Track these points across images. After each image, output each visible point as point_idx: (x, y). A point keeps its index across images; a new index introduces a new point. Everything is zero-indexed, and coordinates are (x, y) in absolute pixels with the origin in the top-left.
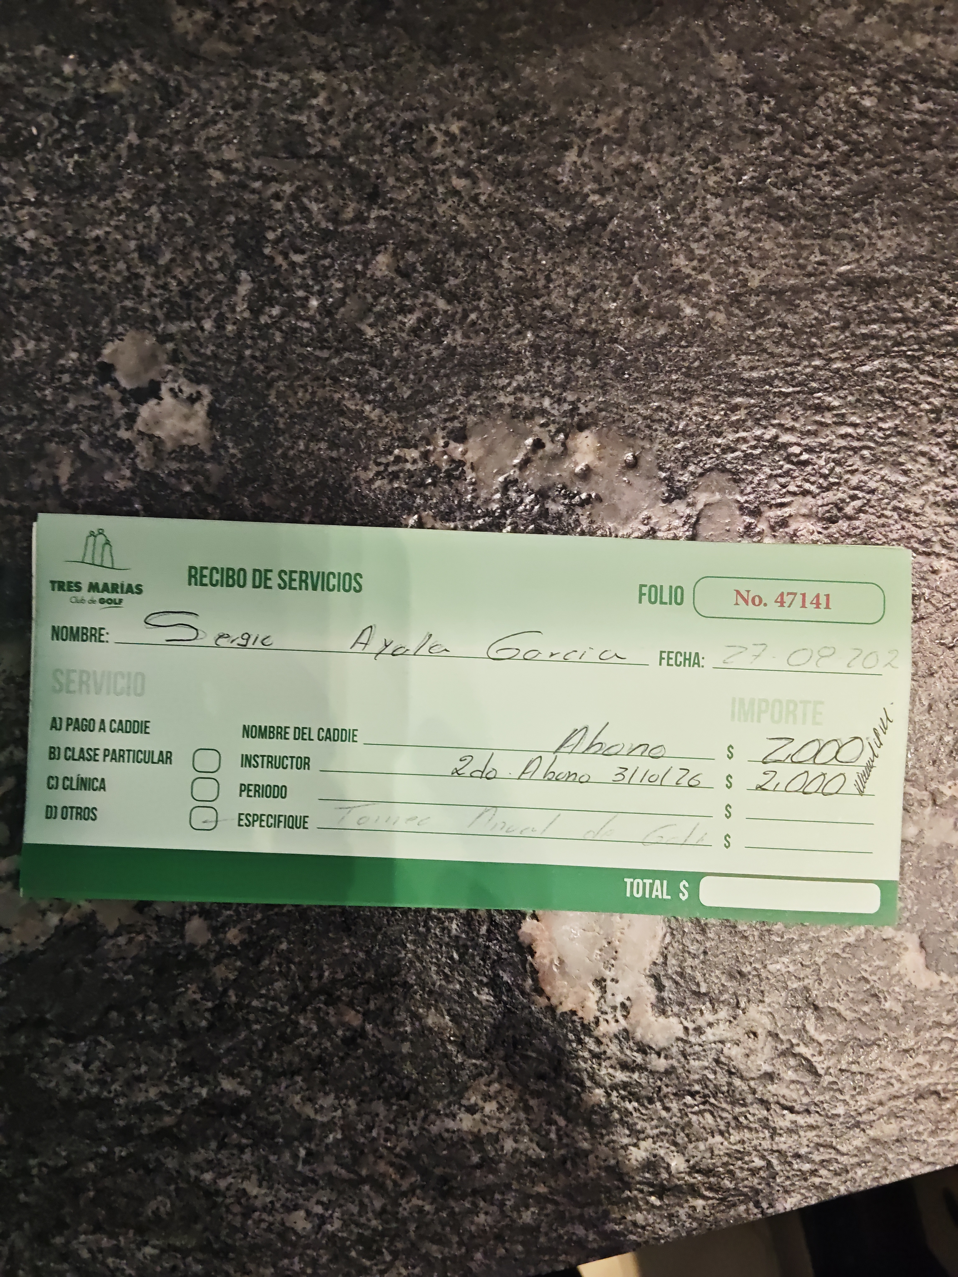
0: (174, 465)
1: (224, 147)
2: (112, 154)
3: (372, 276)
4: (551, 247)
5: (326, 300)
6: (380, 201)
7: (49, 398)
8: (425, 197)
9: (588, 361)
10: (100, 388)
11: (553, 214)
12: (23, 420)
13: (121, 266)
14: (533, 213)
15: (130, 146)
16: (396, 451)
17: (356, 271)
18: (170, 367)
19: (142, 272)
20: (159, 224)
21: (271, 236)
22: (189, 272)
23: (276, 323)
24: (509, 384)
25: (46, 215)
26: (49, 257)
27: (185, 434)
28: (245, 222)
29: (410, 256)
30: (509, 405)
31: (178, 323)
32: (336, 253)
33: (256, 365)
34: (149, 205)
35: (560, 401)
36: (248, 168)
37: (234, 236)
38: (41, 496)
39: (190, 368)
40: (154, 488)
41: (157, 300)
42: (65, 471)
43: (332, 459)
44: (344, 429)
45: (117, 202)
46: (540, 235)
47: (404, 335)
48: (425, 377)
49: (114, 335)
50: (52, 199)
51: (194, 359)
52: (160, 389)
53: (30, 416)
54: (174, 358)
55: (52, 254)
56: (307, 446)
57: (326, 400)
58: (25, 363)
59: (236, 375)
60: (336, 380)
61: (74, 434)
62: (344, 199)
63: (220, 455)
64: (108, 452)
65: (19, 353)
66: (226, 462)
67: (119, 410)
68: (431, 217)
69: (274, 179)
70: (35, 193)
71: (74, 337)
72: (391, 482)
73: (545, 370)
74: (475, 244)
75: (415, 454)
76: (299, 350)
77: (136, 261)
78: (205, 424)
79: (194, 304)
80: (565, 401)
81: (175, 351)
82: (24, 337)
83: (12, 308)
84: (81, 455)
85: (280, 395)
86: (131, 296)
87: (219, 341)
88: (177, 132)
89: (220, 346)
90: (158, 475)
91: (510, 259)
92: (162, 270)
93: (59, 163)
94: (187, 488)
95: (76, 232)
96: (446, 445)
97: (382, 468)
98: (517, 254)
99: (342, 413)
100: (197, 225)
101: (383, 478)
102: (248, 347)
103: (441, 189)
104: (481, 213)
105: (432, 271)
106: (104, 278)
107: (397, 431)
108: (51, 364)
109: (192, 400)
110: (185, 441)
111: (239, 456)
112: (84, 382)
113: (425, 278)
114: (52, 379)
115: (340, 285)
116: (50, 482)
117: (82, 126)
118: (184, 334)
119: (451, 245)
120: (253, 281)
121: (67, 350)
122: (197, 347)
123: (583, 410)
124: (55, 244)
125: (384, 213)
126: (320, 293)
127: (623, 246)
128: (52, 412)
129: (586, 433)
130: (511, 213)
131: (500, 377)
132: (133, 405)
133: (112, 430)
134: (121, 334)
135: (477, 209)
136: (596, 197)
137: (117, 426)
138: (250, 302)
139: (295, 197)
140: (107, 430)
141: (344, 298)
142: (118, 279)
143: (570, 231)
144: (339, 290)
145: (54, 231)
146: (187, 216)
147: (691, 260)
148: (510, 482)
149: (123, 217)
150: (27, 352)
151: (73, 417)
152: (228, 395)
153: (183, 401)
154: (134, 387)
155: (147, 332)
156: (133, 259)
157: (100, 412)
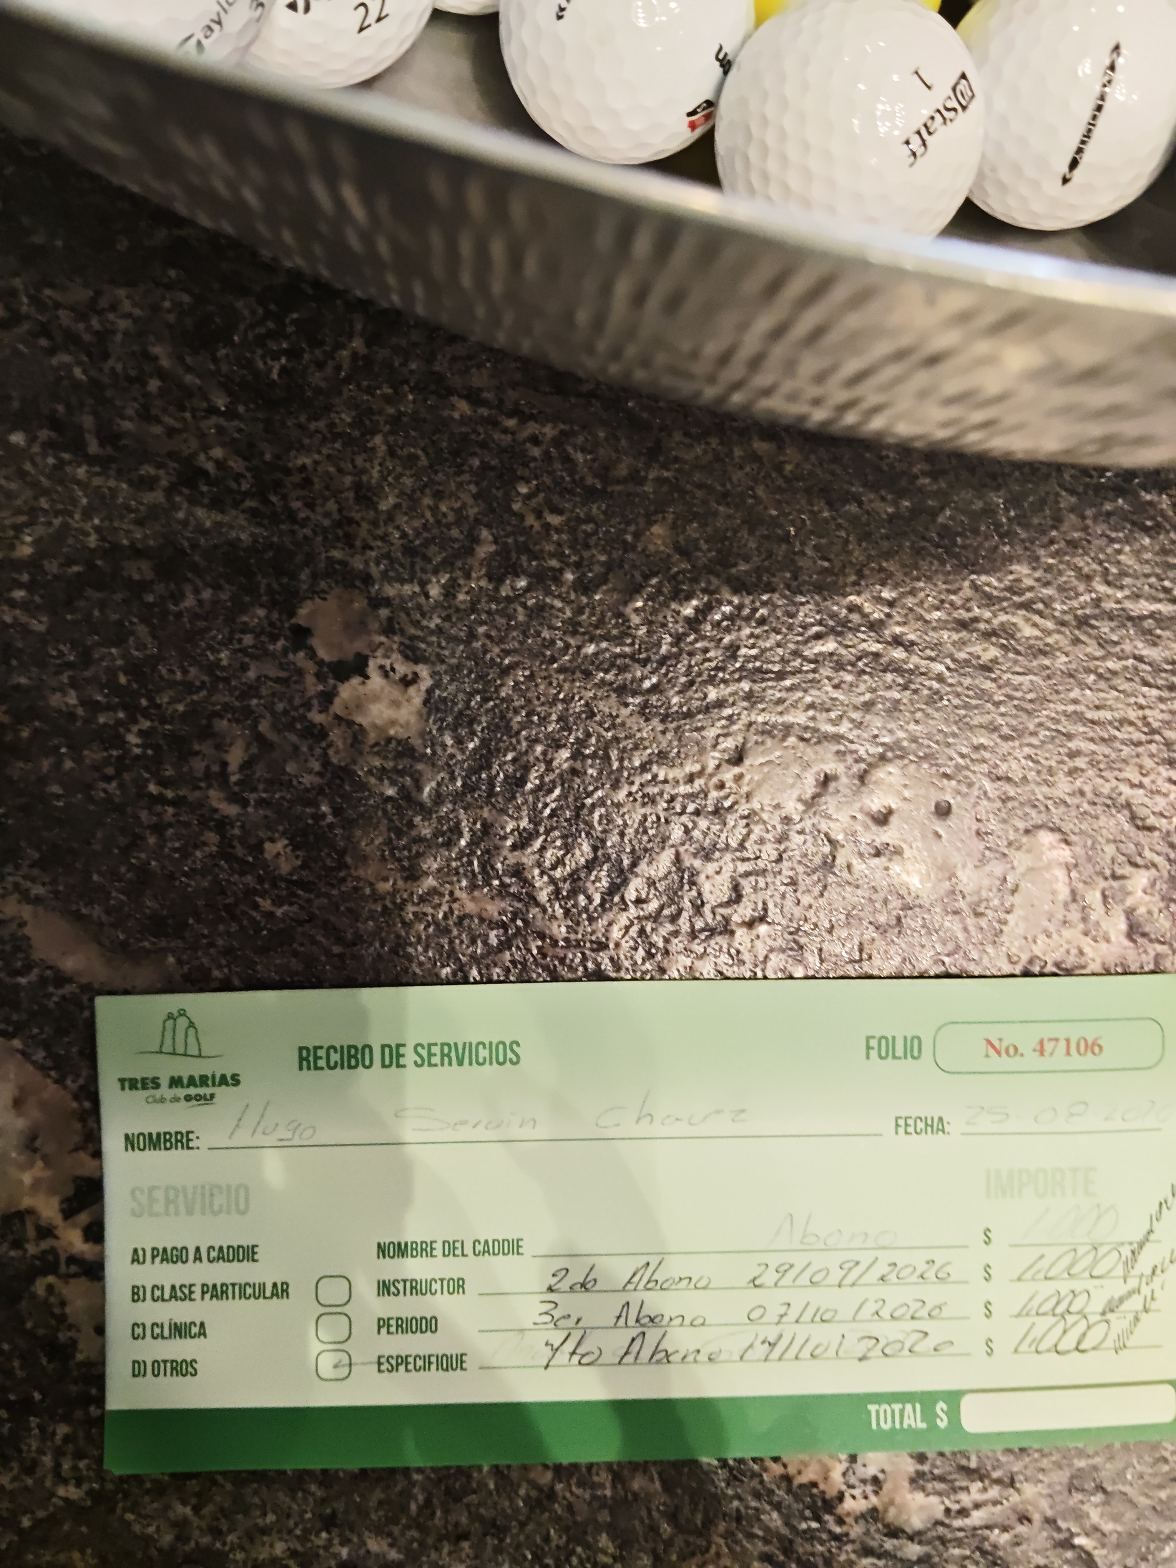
0: (377, 762)
1: (473, 370)
2: (331, 363)
3: (644, 550)
4: (865, 536)
5: (584, 574)
6: (661, 459)
7: (225, 663)
8: (718, 459)
9: (900, 680)
10: (291, 656)
11: (872, 496)
12: (189, 687)
13: (331, 506)
14: (848, 492)
15: (355, 356)
16: (655, 768)
17: (625, 542)
18: (383, 639)
19: (357, 516)
20: (384, 459)
21: (523, 490)
22: (417, 523)
23: (519, 597)
24: (801, 699)
25: (240, 431)
26: (239, 484)
27: (393, 723)
28: (493, 468)
29: (693, 529)
30: (799, 724)
31: (397, 585)
32: (602, 517)
33: (490, 646)
34: (373, 433)
35: (861, 725)
36: (501, 401)
37: (477, 484)
38: (203, 785)
39: (407, 642)
40: (348, 788)
41: (373, 554)
42: (235, 756)
45: (332, 425)
46: (854, 520)
47: (677, 626)
48: (698, 680)
49: (315, 592)
50: (248, 410)
51: (412, 631)
52: (367, 665)
53: (198, 683)
54: (389, 629)
55: (243, 481)
56: (544, 753)
58: (196, 616)
59: (464, 657)
61: (253, 712)
62: (617, 451)
63: (434, 753)
64: (293, 738)
65: (190, 601)
66: (442, 762)
67: (312, 686)
68: (724, 485)
69: (532, 417)
70: (227, 400)
71: (263, 588)
72: (644, 805)
74: (774, 522)
75: (678, 774)
76: (546, 634)
77: (351, 502)
78: (419, 714)
80: (867, 725)
81: (390, 620)
82: (199, 582)
84: (259, 738)
85: (517, 687)
86: (340, 545)
87: (446, 612)
88: (415, 345)
89: (447, 618)
90: (355, 773)
91: (815, 546)
92: (384, 517)
93: (260, 365)
94: (391, 792)
95: (278, 457)
96: (717, 766)
97: (635, 788)
98: (823, 541)
100: (431, 466)
101: (635, 800)
102: (482, 623)
103: (738, 452)
104: (784, 485)
105: (719, 551)
106: (308, 518)
107: (658, 744)
108: (230, 621)
109: (407, 682)
110: (392, 732)
111: (459, 757)
112: (271, 647)
113: (710, 560)
114: (231, 640)
115: (603, 558)
117: (293, 322)
118: (403, 599)
119: (744, 522)
120: (496, 542)
121: (252, 604)
122: (418, 617)
123: (888, 739)
124: (248, 469)
125: (666, 474)
126: (578, 565)
127: (955, 544)
128: (227, 681)
129: (890, 768)
130: (821, 490)
132: (331, 681)
133: (301, 711)
134: (324, 592)
135: (780, 482)
136: (927, 481)
137: (308, 706)
138: (489, 566)
139: (557, 442)
140: (296, 709)
141: (607, 574)
142: (327, 523)
143: (891, 518)
144: (602, 564)
145: (248, 452)
146: (420, 452)
147: (1034, 569)
149: (338, 445)
150: (200, 602)
151: (252, 690)
152: (452, 680)
153: (395, 682)
154: (335, 659)
155: (357, 592)
156: (347, 499)
157: (288, 687)
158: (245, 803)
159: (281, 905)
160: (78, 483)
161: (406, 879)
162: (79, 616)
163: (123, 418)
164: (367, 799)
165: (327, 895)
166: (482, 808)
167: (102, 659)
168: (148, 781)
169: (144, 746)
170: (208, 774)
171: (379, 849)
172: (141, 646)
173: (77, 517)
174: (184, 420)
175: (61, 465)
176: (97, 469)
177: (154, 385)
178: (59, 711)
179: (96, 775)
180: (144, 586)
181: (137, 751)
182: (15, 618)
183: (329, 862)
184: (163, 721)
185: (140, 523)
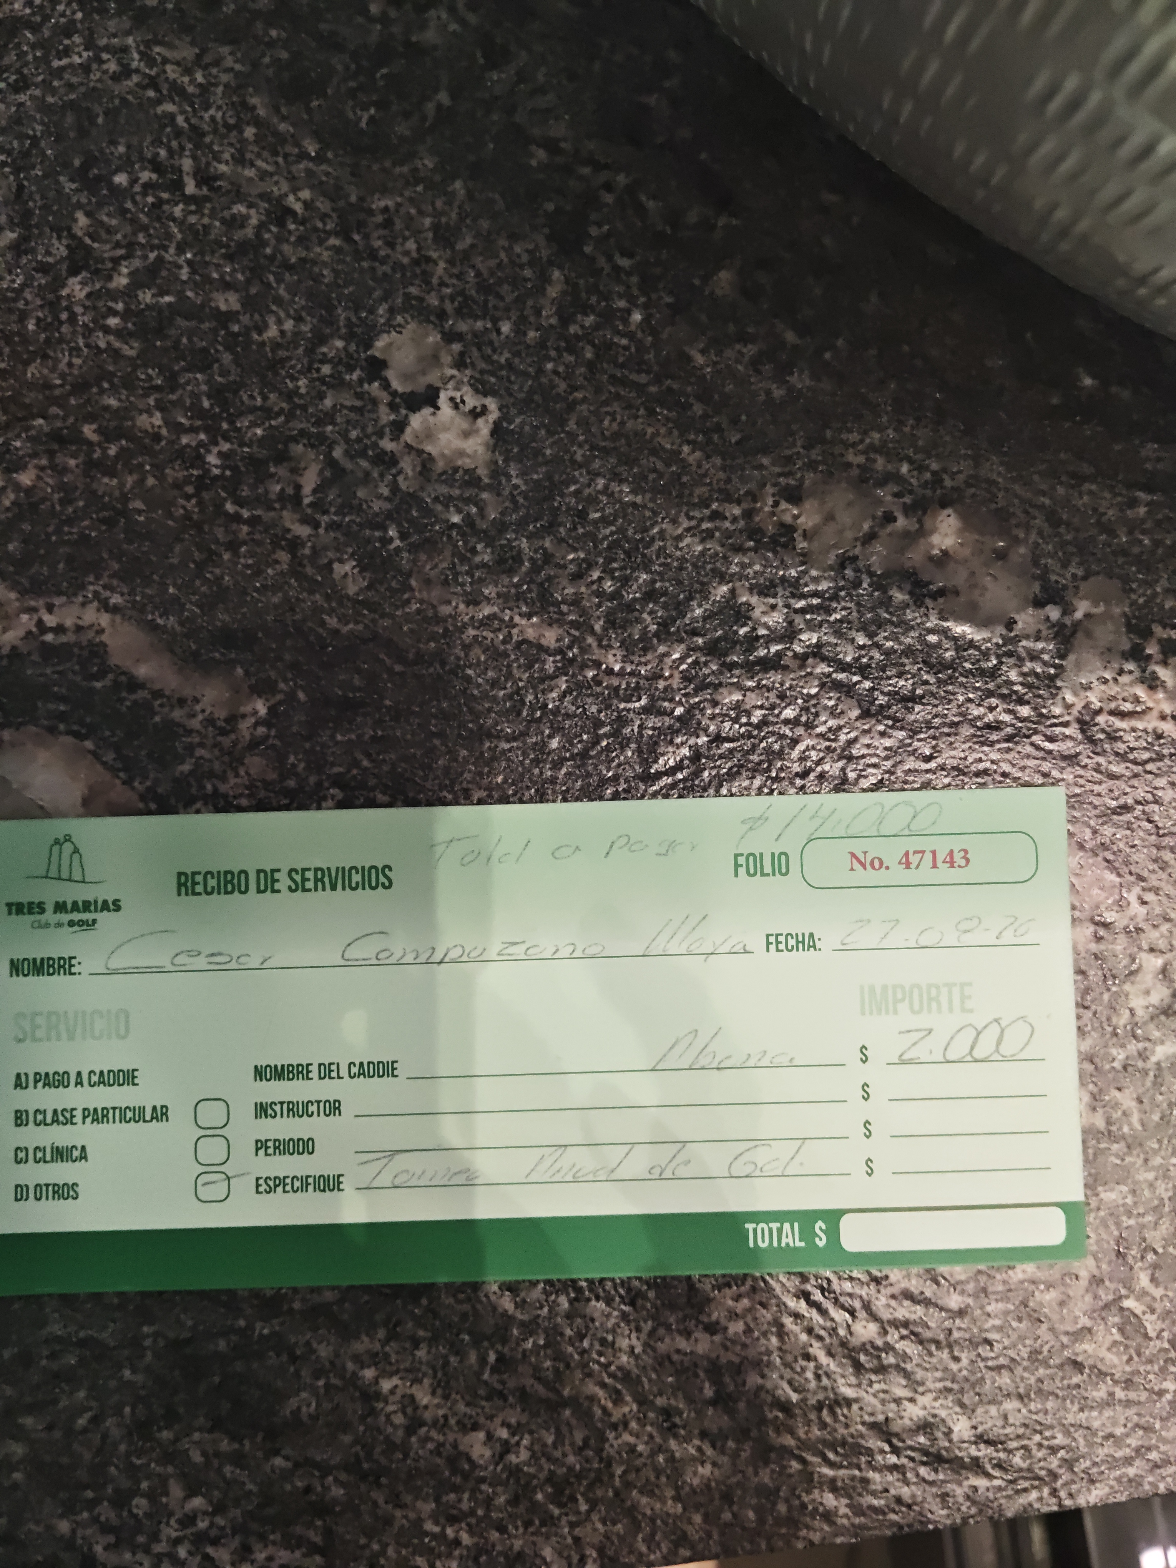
0: (443, 489)
1: (551, 122)
2: (416, 113)
3: (711, 293)
5: (652, 315)
6: (730, 207)
7: (303, 391)
9: (961, 426)
10: (366, 386)
12: (267, 413)
13: (411, 245)
15: (439, 107)
16: (714, 506)
17: (692, 285)
18: (454, 372)
19: (434, 255)
20: (463, 202)
21: (595, 232)
22: (493, 263)
23: (587, 337)
24: (862, 441)
25: (328, 174)
26: (325, 224)
27: (462, 453)
28: (566, 213)
29: (760, 276)
30: (859, 466)
31: (471, 321)
32: (671, 261)
33: (557, 380)
34: (454, 179)
35: (921, 468)
36: (577, 150)
37: (551, 227)
38: (277, 506)
39: (477, 376)
40: (415, 513)
41: (449, 291)
42: (309, 481)
43: (634, 505)
44: (655, 470)
45: (416, 170)
47: (740, 367)
48: (760, 421)
49: (390, 326)
50: (336, 156)
52: (438, 397)
53: (276, 409)
54: (460, 363)
55: (328, 221)
56: (606, 487)
57: (636, 434)
58: (279, 346)
59: (532, 391)
60: (651, 413)
61: (327, 438)
62: (688, 199)
63: (500, 483)
64: (365, 464)
65: (272, 332)
66: (507, 492)
67: (386, 416)
68: (791, 233)
69: (606, 166)
70: (317, 146)
71: (342, 322)
72: (703, 541)
73: (907, 429)
75: (737, 511)
76: (612, 371)
77: (430, 242)
78: (487, 445)
79: (492, 301)
80: (927, 468)
81: (462, 354)
82: (282, 314)
83: (271, 278)
84: (331, 463)
85: (583, 423)
86: (417, 282)
87: (518, 347)
88: (498, 98)
89: (517, 354)
90: (423, 499)
92: (460, 256)
93: (351, 116)
94: (456, 519)
95: (361, 199)
96: (776, 504)
97: (693, 523)
99: (655, 452)
100: (507, 210)
101: (693, 535)
102: (550, 359)
103: (805, 203)
105: (785, 297)
106: (388, 256)
107: (718, 481)
108: (310, 351)
109: (476, 414)
110: (459, 463)
111: (524, 488)
112: (348, 377)
113: (774, 304)
114: (309, 370)
115: (669, 300)
116: (290, 491)
117: (383, 76)
118: (475, 335)
119: (811, 269)
120: (567, 281)
121: (332, 336)
122: (489, 352)
123: (948, 483)
124: (334, 210)
125: (734, 222)
126: (646, 307)
128: (304, 408)
129: (949, 511)
131: (850, 431)
132: (404, 412)
133: (374, 438)
134: (399, 325)
135: (847, 231)
137: (380, 434)
138: (559, 306)
139: (630, 190)
140: (368, 437)
141: (674, 315)
142: (405, 260)
143: (955, 270)
144: (668, 305)
145: (335, 194)
146: (497, 196)
148: (849, 558)
149: (419, 188)
150: (282, 333)
151: (329, 417)
152: (520, 413)
153: (464, 414)
154: (408, 389)
155: (431, 326)
156: (426, 239)
157: (362, 415)
158: (316, 525)
159: (346, 624)
160: (174, 220)
161: (468, 604)
162: (169, 344)
163: (220, 162)
164: (432, 525)
165: (392, 616)
166: (543, 538)
167: (188, 383)
168: (225, 500)
169: (223, 467)
170: (282, 495)
171: (442, 573)
172: (224, 373)
173: (172, 251)
174: (276, 163)
175: (159, 204)
176: (193, 208)
177: (250, 132)
178: (146, 431)
179: (176, 492)
180: (230, 316)
181: (216, 471)
182: (108, 343)
183: (394, 584)
184: (242, 445)
185: (230, 257)
